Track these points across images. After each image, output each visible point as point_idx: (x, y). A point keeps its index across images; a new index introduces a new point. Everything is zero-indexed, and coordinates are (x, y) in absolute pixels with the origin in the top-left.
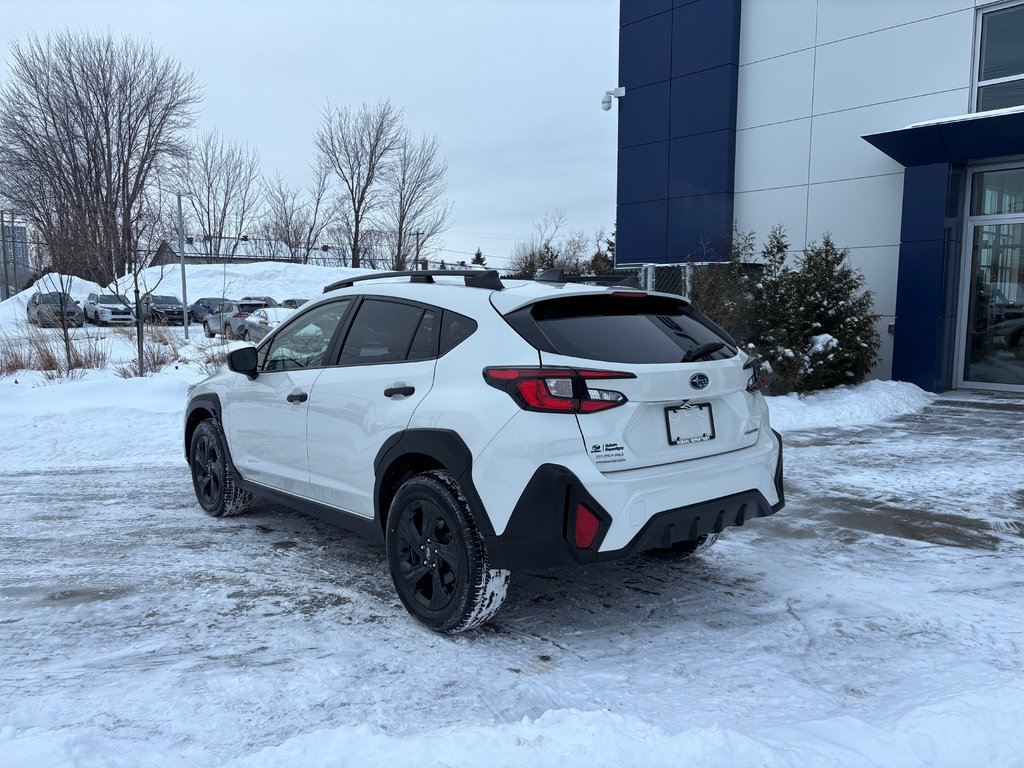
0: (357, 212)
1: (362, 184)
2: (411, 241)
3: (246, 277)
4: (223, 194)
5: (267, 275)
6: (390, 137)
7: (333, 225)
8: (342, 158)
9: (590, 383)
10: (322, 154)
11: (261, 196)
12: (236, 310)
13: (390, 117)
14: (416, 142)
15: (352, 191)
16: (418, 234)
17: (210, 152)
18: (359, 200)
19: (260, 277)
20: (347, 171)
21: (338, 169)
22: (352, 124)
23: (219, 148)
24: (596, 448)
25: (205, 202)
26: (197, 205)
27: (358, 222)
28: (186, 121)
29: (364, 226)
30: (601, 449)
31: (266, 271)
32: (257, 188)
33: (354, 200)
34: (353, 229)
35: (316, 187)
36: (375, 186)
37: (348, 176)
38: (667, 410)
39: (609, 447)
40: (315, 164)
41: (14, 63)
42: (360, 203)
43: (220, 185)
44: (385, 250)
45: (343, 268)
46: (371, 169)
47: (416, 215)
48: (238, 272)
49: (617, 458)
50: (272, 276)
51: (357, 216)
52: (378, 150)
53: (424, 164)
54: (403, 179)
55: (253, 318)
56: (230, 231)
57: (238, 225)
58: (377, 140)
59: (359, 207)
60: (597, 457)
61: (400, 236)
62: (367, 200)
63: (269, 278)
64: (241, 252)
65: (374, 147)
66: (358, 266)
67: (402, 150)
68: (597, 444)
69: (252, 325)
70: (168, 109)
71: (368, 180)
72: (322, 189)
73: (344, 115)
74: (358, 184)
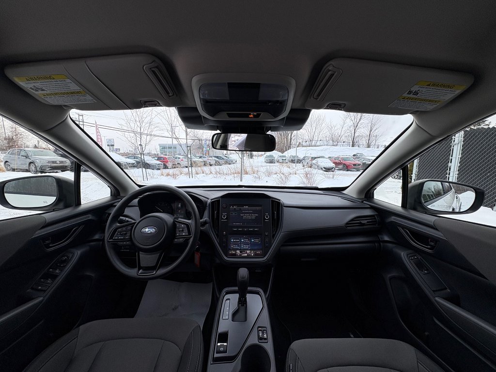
0: (355, 130)
1: (358, 121)
2: (372, 138)
7: (346, 135)
11: (325, 128)
12: (310, 159)
15: (354, 124)
16: (376, 136)
19: (322, 150)
25: (310, 131)
27: (355, 133)
29: (356, 135)
32: (324, 125)
33: (354, 126)
34: (353, 135)
35: (342, 123)
36: (362, 121)
42: (356, 127)
44: (364, 142)
45: (349, 147)
46: (361, 116)
47: (376, 129)
50: (326, 150)
55: (314, 162)
56: (316, 138)
57: (318, 136)
61: (370, 137)
62: (358, 126)
64: (318, 144)
66: (354, 146)
69: (314, 164)
71: (360, 120)
72: (344, 123)
74: (356, 121)
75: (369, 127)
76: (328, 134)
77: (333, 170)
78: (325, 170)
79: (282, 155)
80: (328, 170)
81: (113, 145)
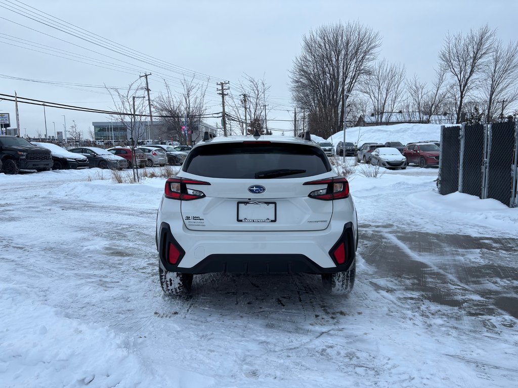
0: (462, 92)
1: (467, 76)
2: (498, 106)
3: (391, 132)
4: (386, 91)
5: (402, 130)
6: (486, 47)
8: (455, 63)
9: (188, 186)
10: (443, 63)
11: (405, 90)
13: (488, 34)
14: (505, 47)
15: (460, 81)
16: (504, 101)
17: (381, 72)
18: (464, 86)
19: (398, 132)
20: (457, 70)
21: (452, 69)
22: (463, 42)
23: (385, 68)
24: (188, 218)
25: (377, 95)
26: (373, 98)
27: (462, 97)
28: (372, 57)
30: (191, 218)
31: (402, 129)
32: (403, 85)
33: (460, 86)
34: (459, 103)
35: (437, 81)
36: (474, 76)
37: (458, 73)
38: (239, 203)
39: (195, 218)
40: (438, 68)
41: (303, 44)
42: (464, 87)
43: (384, 86)
46: (473, 67)
47: (502, 90)
48: (387, 130)
49: (200, 224)
50: (405, 131)
51: (462, 94)
52: (479, 56)
53: (509, 60)
54: (495, 70)
55: (374, 153)
56: (387, 108)
57: (392, 105)
58: (478, 50)
59: (463, 90)
60: (189, 222)
61: (490, 104)
62: (468, 85)
63: (403, 132)
64: (393, 119)
65: (476, 54)
67: (495, 53)
68: (188, 216)
69: (373, 156)
70: (366, 53)
71: (470, 74)
72: (441, 80)
73: (458, 39)
74: (464, 76)
75: (490, 88)
76: (411, 101)
77: (402, 166)
78: (388, 166)
79: (324, 141)
80: (393, 166)
81: (8, 125)
